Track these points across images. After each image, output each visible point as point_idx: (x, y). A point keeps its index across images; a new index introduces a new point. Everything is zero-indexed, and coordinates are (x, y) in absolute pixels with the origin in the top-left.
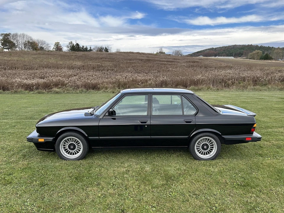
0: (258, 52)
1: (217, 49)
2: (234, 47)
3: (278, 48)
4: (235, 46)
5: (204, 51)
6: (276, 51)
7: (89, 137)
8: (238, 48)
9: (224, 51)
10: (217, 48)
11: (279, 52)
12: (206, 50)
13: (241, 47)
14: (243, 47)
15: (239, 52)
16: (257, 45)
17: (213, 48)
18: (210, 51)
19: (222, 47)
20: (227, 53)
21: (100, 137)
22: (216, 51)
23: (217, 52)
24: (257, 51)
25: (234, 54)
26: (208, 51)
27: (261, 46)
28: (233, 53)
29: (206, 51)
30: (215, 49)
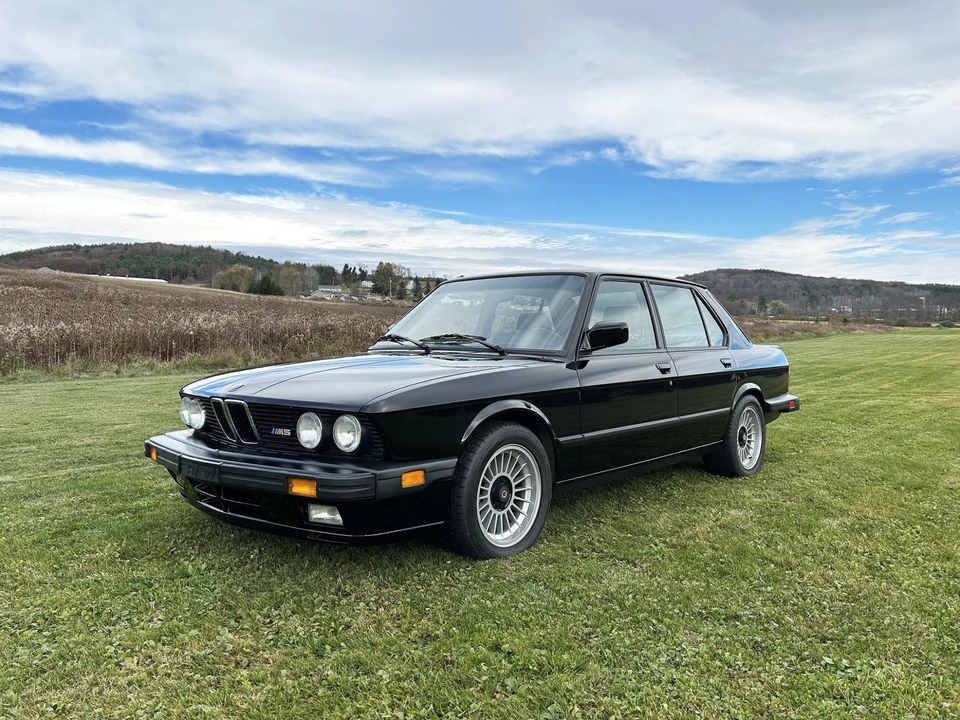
0: (243, 271)
1: (93, 251)
2: (155, 249)
3: (287, 264)
4: (159, 246)
5: (40, 252)
6: (284, 272)
7: (561, 439)
8: (168, 252)
9: (122, 258)
10: (92, 247)
11: (294, 274)
12: (51, 250)
13: (179, 251)
14: (185, 249)
15: (174, 267)
16: (227, 251)
17: (79, 247)
18: (69, 255)
19: (113, 247)
20: (133, 266)
21: (586, 435)
22: (90, 258)
23: (94, 260)
24: (238, 267)
25: (157, 271)
26: (57, 253)
27: (238, 254)
28: (154, 268)
29: (50, 254)
30: (87, 251)
